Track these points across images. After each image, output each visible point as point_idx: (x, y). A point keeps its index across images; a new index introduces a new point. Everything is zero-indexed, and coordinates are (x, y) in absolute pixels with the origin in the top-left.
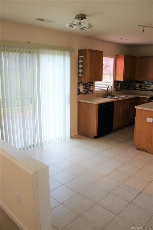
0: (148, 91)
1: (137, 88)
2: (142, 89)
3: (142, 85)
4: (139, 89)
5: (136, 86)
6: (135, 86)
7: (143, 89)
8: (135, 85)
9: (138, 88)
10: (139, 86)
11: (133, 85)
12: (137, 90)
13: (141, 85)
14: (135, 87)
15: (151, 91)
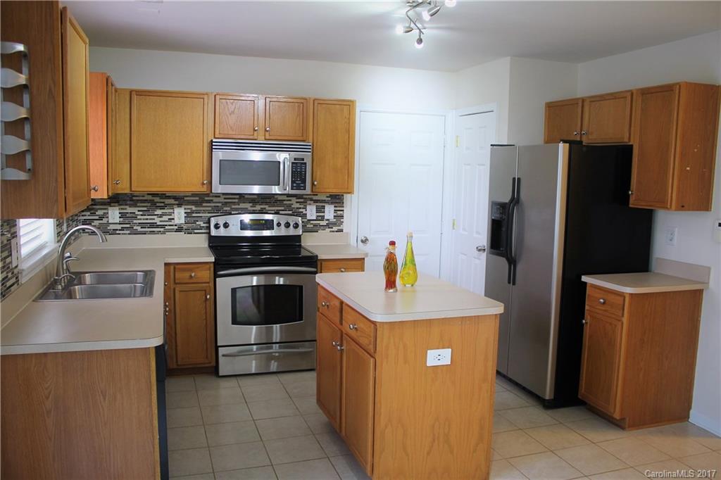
0: (164, 233)
1: (112, 227)
2: (139, 229)
3: (135, 210)
4: (122, 229)
5: (105, 216)
6: (101, 218)
7: (142, 225)
8: (100, 213)
9: (119, 227)
10: (123, 215)
11: (93, 214)
12: (114, 232)
13: (129, 210)
14: (105, 221)
15: (177, 231)
